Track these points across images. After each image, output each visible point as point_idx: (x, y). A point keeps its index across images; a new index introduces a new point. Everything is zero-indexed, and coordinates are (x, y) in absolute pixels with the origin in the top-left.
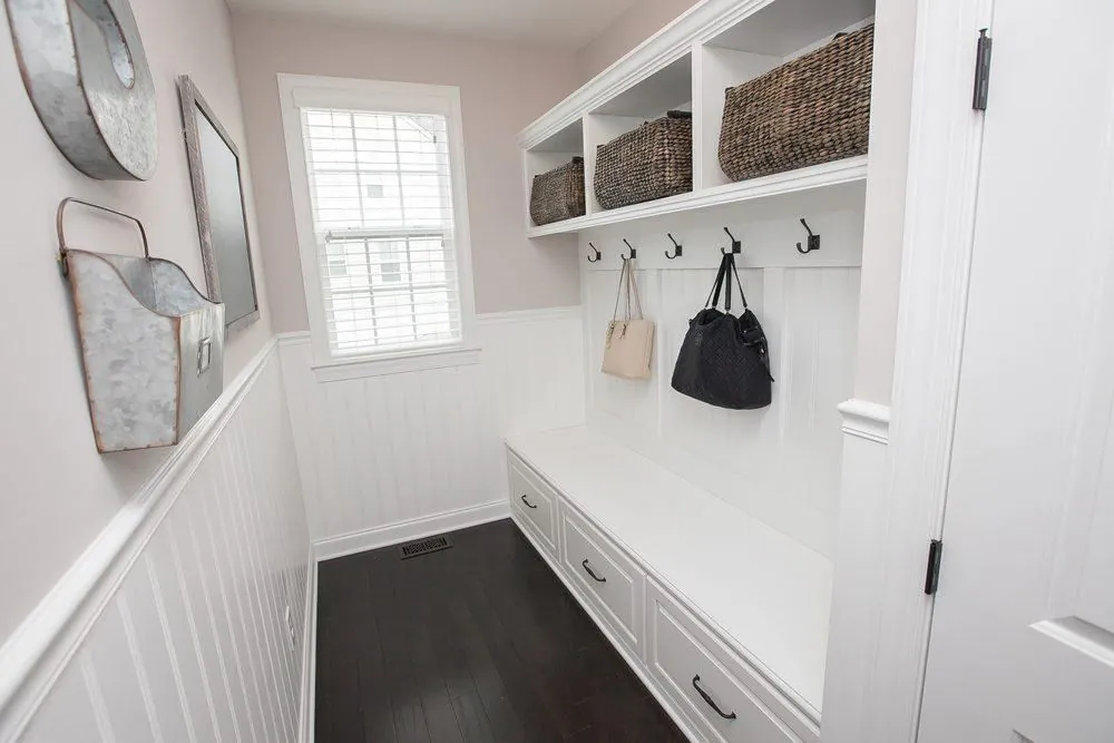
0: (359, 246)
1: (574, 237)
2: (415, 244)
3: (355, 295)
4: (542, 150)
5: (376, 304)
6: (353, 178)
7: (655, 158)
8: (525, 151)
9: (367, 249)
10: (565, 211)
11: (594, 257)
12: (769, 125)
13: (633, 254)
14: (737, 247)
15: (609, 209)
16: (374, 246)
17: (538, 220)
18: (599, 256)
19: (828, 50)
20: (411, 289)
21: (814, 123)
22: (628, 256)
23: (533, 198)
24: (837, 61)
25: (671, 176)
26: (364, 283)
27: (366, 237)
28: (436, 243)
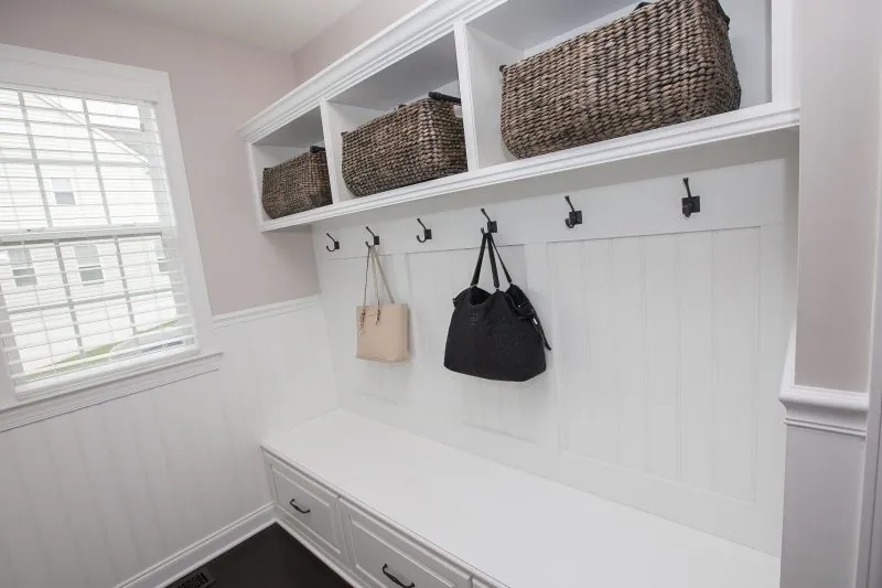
0: (48, 252)
1: (307, 228)
2: (126, 245)
3: (45, 312)
4: (267, 143)
5: (79, 319)
6: (30, 170)
7: (421, 139)
8: (249, 145)
9: (59, 255)
10: (308, 201)
11: (332, 247)
12: (568, 97)
13: (377, 241)
14: (492, 226)
15: (362, 195)
16: (68, 250)
17: (272, 212)
18: (337, 246)
19: (633, 19)
20: (127, 296)
21: (627, 91)
22: (371, 243)
23: (266, 191)
24: (647, 29)
25: (437, 156)
26: (61, 296)
27: (57, 240)
28: (152, 243)
